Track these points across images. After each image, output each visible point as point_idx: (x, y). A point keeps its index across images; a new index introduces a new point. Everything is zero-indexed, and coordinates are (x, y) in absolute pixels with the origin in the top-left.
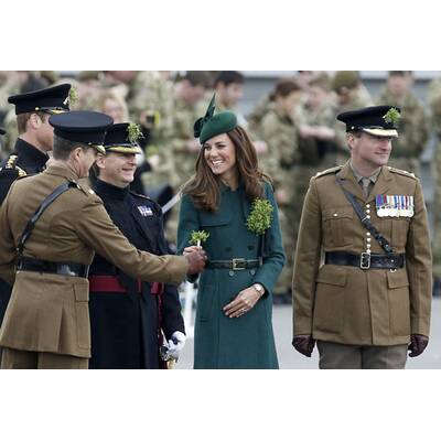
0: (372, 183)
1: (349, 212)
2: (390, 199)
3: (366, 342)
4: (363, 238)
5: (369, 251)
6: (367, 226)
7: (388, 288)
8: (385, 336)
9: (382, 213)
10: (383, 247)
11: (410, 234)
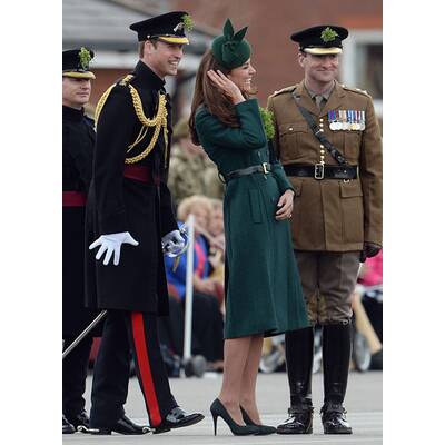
0: (324, 100)
1: (304, 126)
2: (342, 114)
3: (320, 248)
4: (317, 151)
5: (322, 163)
6: (319, 139)
7: (341, 198)
8: (337, 242)
9: (334, 126)
10: (335, 159)
11: (362, 147)
